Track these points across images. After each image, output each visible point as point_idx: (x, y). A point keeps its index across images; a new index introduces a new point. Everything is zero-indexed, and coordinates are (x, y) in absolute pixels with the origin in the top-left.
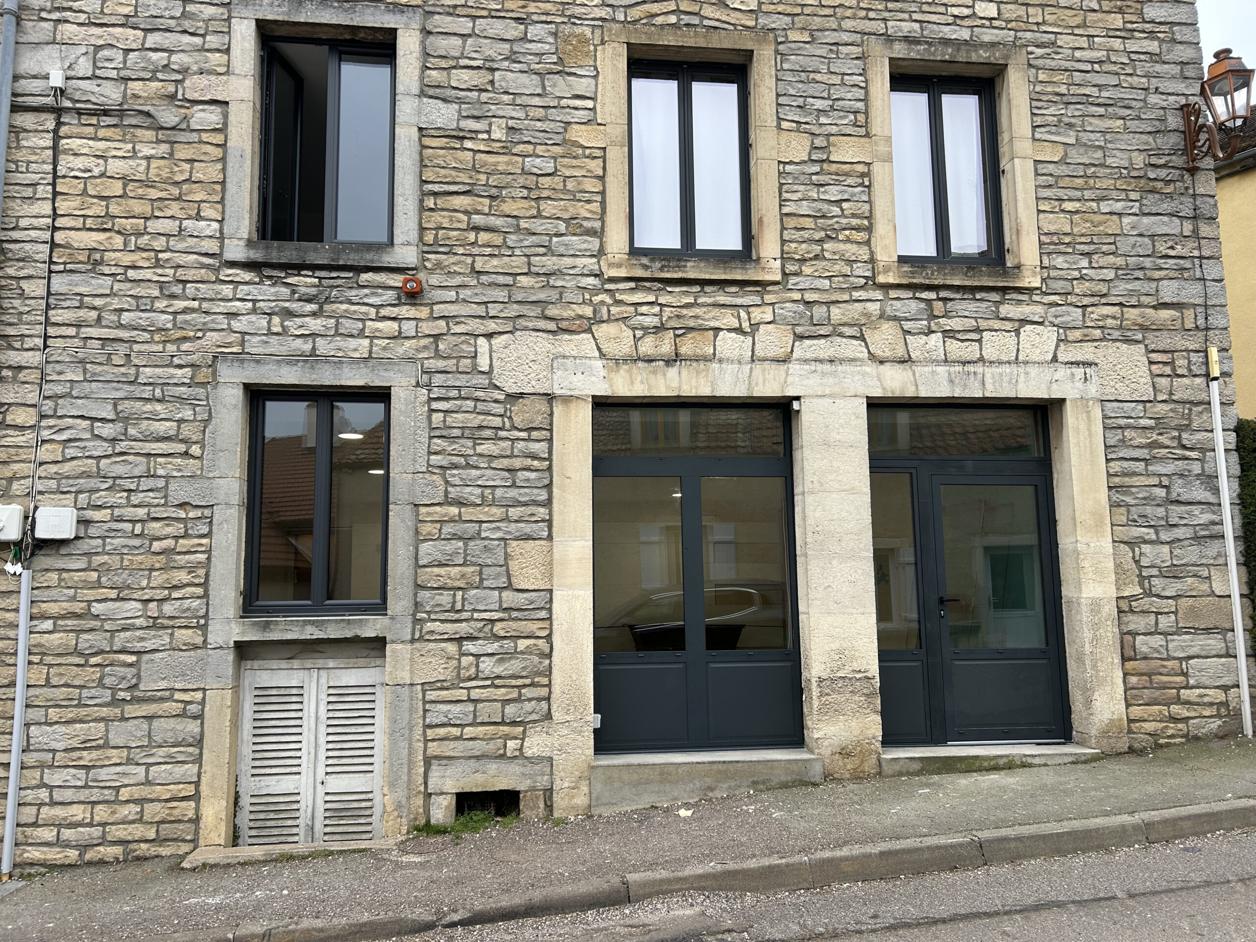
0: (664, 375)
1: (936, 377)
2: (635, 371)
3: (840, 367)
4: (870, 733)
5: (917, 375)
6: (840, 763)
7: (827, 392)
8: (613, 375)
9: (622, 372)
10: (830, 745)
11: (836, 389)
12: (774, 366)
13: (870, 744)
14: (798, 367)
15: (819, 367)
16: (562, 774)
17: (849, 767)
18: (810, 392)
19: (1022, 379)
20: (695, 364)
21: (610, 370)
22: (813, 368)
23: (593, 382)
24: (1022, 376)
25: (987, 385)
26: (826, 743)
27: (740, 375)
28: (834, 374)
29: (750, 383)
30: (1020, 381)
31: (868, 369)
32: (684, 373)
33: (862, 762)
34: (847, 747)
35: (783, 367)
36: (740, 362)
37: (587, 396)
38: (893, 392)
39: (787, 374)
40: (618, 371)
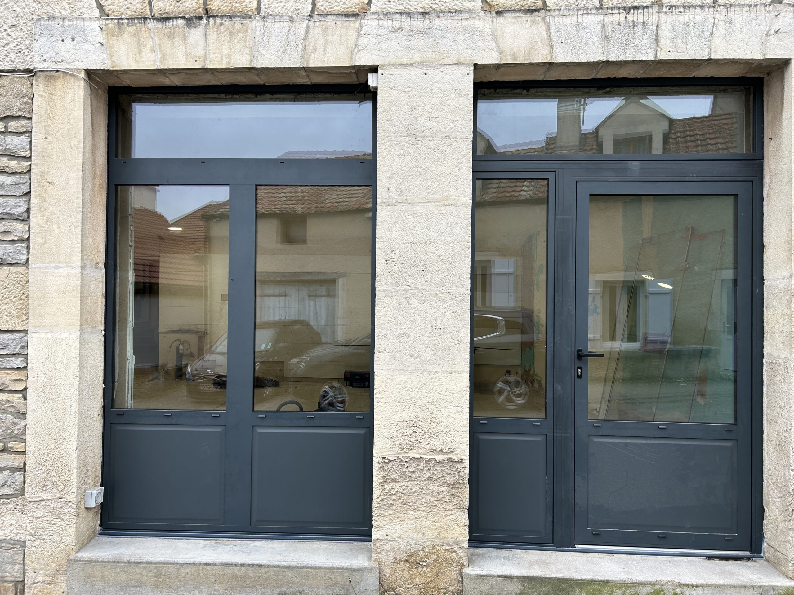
0: (185, 39)
1: (582, 33)
2: (144, 34)
3: (436, 23)
4: (450, 537)
5: (553, 29)
6: (406, 574)
7: (417, 58)
8: (113, 41)
9: (126, 36)
10: (393, 549)
11: (430, 55)
12: (341, 22)
13: (450, 551)
14: (375, 23)
15: (407, 22)
16: (35, 565)
17: (417, 581)
18: (391, 59)
19: (721, 30)
20: (227, 23)
21: (111, 34)
22: (397, 25)
23: (86, 52)
24: (721, 26)
25: (662, 41)
26: (387, 547)
27: (291, 38)
28: (426, 32)
29: (305, 49)
30: (717, 34)
31: (478, 24)
32: (212, 36)
33: (437, 574)
34: (416, 553)
35: (353, 24)
36: (291, 19)
37: (78, 70)
38: (514, 56)
39: (359, 34)
40: (121, 34)
